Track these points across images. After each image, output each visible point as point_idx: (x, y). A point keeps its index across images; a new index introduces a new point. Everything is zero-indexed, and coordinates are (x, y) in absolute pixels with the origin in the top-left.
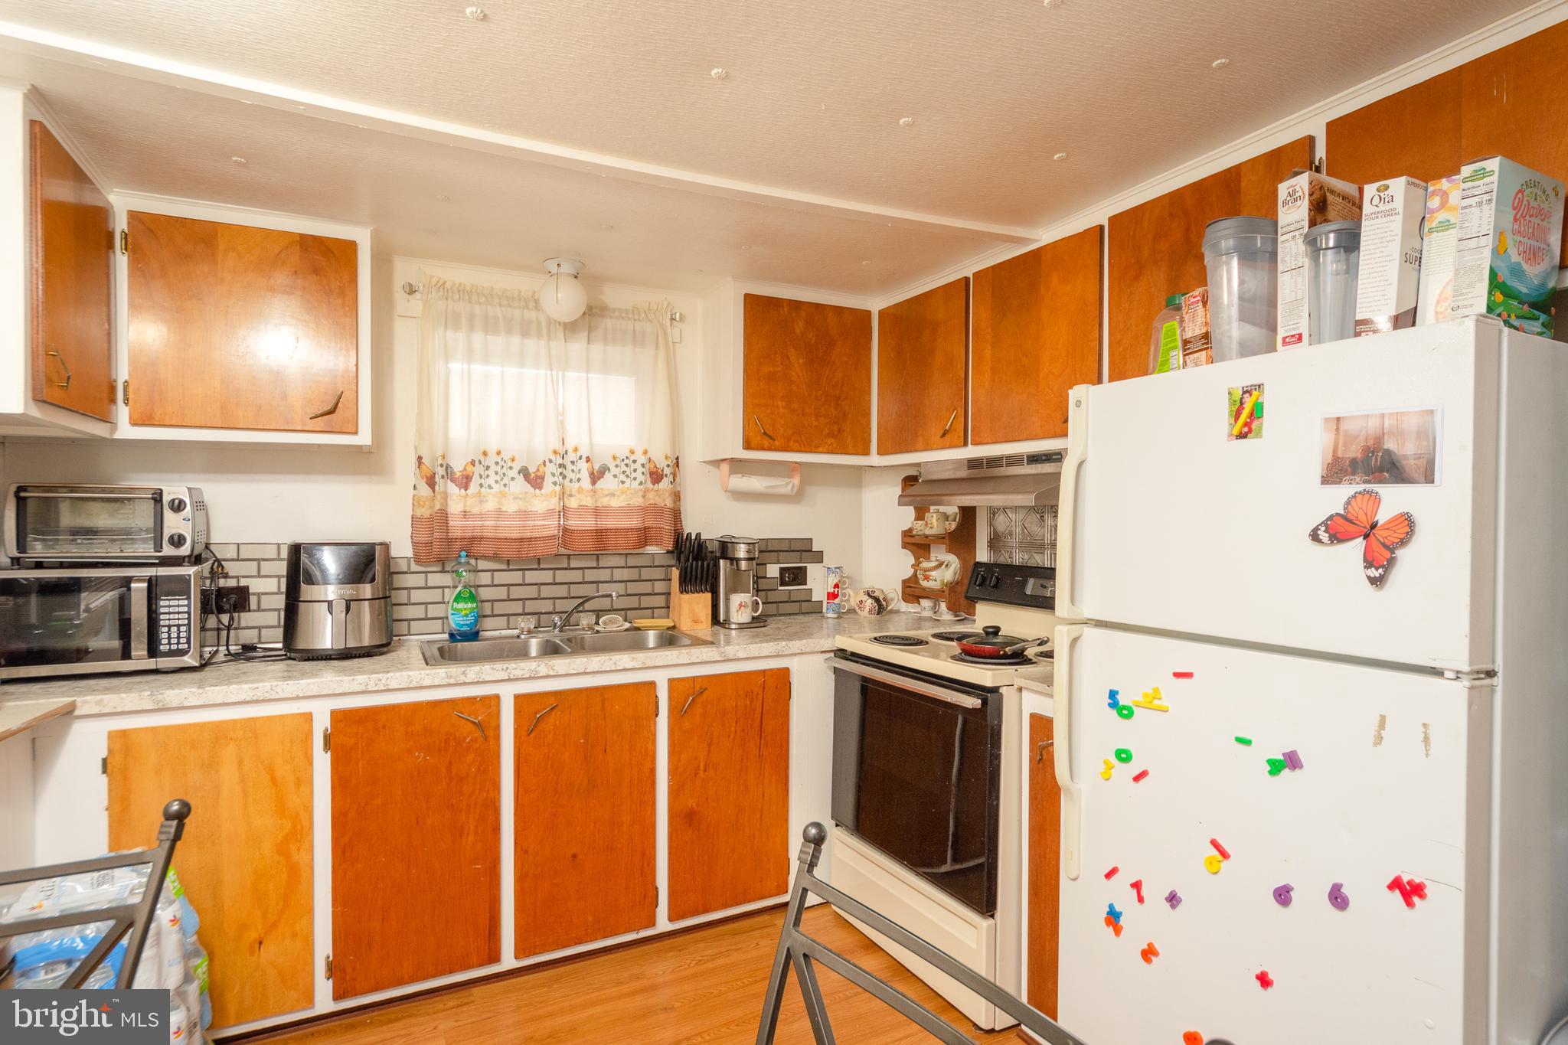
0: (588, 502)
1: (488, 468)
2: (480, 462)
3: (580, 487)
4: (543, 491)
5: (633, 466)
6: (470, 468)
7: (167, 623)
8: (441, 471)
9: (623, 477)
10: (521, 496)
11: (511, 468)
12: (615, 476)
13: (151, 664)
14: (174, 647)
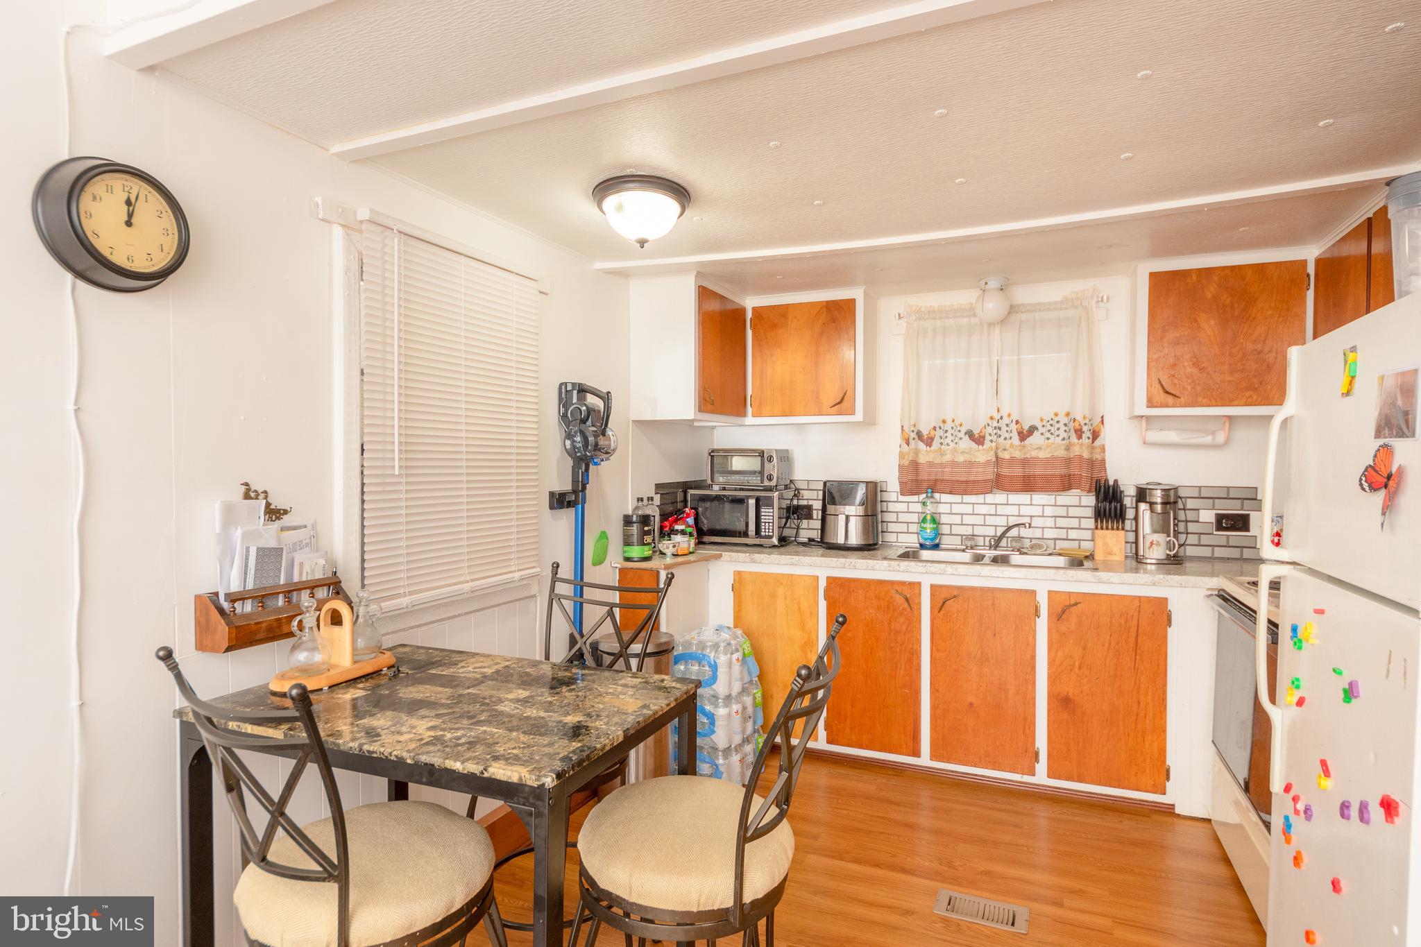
0: (1018, 454)
1: (946, 431)
2: (940, 428)
3: (1012, 443)
4: (985, 447)
5: (1057, 426)
6: (933, 432)
7: (764, 521)
8: (913, 435)
9: (1048, 435)
10: (967, 451)
11: (960, 431)
12: (1042, 434)
13: (757, 541)
14: (767, 534)
